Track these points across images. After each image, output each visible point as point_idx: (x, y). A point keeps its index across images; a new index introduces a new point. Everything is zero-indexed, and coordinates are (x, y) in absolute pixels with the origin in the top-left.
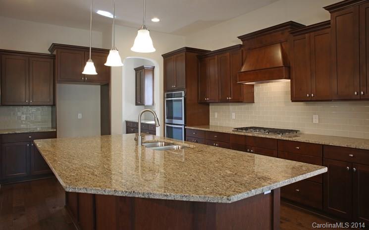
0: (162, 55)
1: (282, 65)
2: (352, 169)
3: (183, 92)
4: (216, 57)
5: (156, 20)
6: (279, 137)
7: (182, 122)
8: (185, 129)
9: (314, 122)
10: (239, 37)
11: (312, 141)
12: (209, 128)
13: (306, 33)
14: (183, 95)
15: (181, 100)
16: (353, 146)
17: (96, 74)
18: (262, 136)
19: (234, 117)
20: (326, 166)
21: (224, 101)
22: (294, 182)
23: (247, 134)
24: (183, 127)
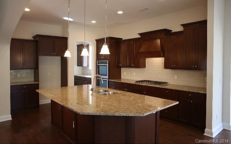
0: (95, 40)
1: (160, 50)
2: (190, 101)
3: (108, 61)
4: (126, 43)
5: (94, 22)
6: (158, 86)
7: (107, 77)
8: (108, 81)
9: (175, 78)
10: (139, 34)
11: (173, 88)
12: (121, 80)
13: (172, 35)
14: (108, 63)
15: (107, 65)
16: (191, 91)
17: (71, 56)
18: (150, 86)
19: (135, 75)
20: (178, 101)
21: (130, 66)
22: (166, 108)
23: (142, 84)
24: (107, 80)
